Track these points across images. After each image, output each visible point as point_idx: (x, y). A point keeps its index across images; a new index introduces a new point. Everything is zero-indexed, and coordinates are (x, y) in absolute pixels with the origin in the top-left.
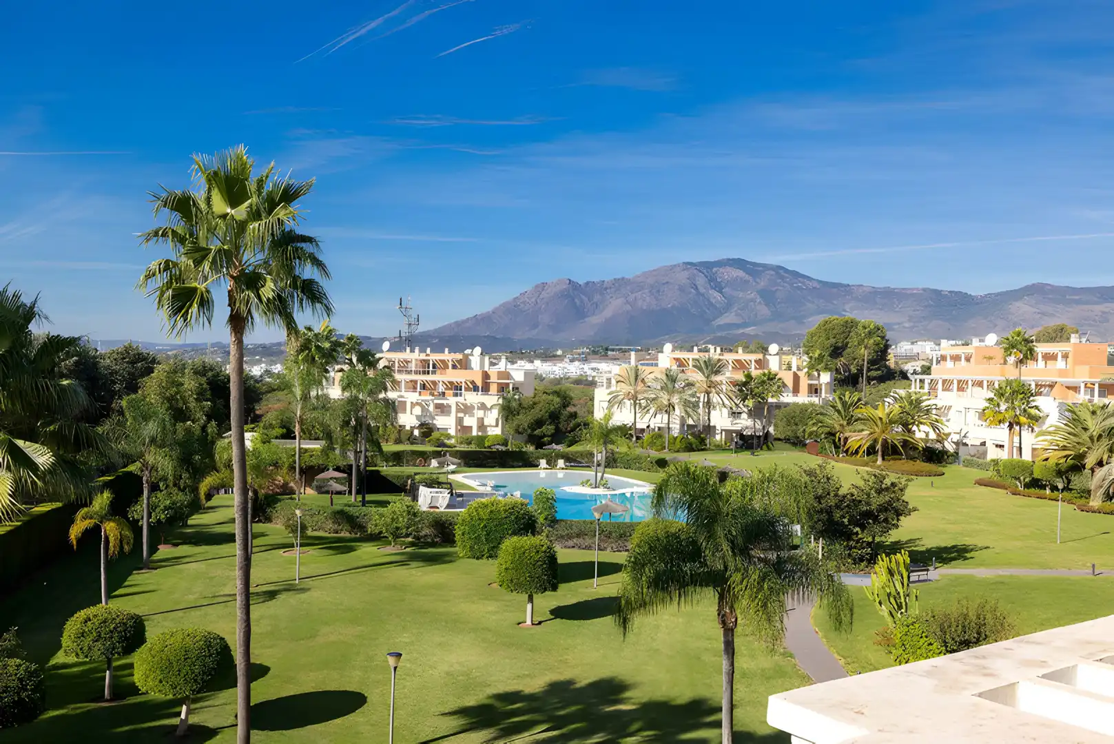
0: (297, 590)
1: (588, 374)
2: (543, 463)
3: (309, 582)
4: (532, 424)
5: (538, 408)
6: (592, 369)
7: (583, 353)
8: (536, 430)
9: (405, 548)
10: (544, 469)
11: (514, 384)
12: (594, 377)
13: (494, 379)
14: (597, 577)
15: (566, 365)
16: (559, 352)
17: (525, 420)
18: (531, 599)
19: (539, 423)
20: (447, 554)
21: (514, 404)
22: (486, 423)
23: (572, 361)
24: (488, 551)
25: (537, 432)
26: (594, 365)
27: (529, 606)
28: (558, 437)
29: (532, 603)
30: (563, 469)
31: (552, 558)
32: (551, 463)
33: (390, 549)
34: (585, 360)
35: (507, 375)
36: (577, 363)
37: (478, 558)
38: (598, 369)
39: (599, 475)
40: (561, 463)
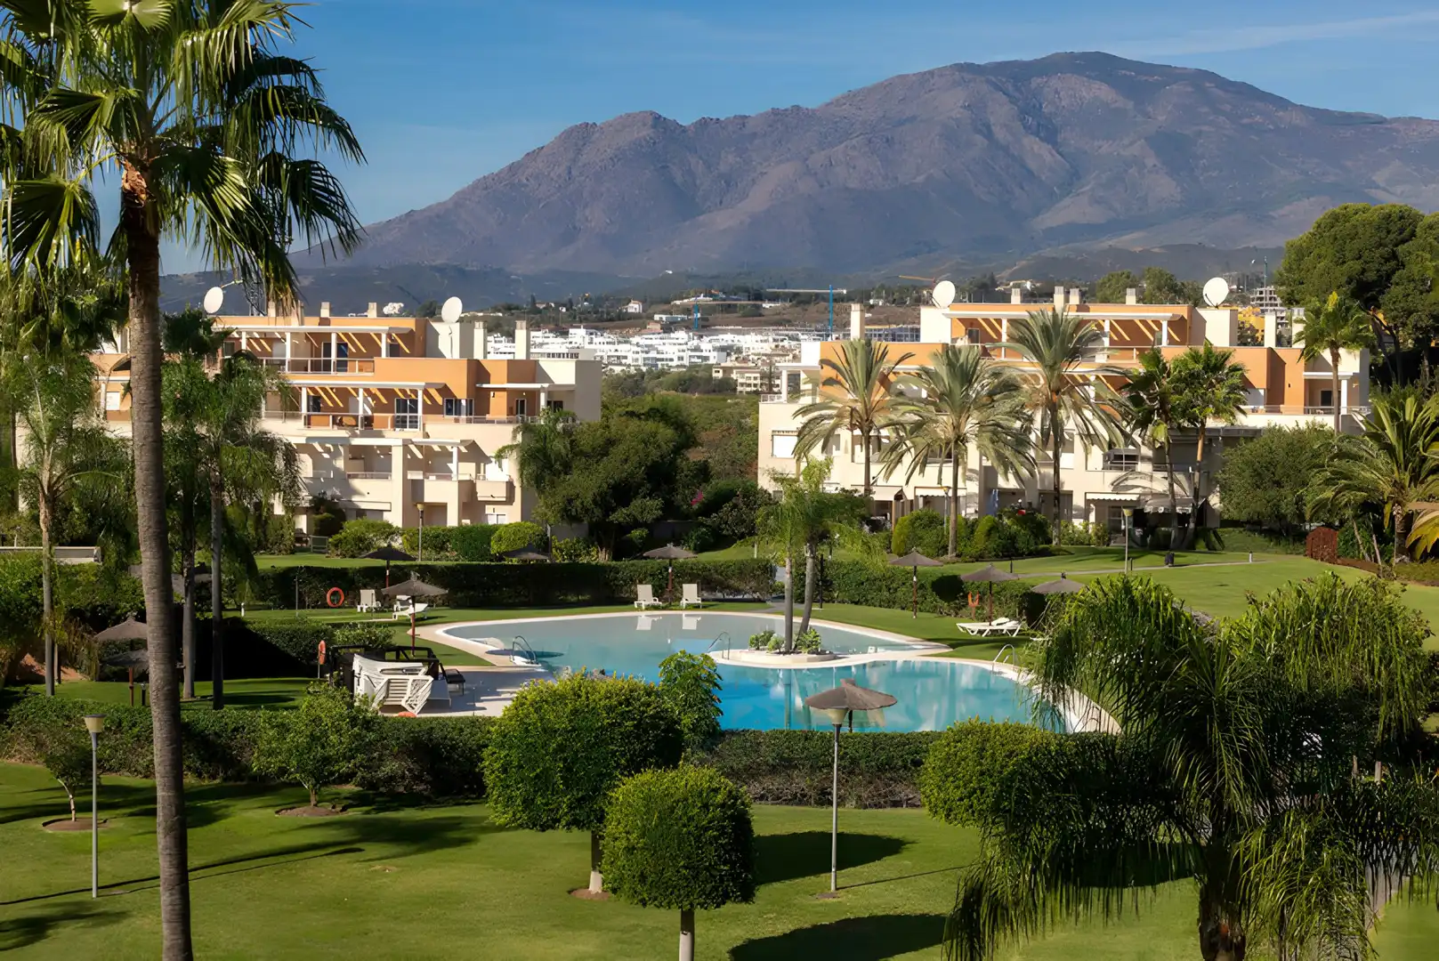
0: (99, 915)
1: (712, 361)
2: (645, 592)
3: (124, 899)
4: (602, 495)
5: (618, 452)
6: (722, 349)
7: (698, 308)
8: (614, 510)
9: (344, 809)
10: (649, 608)
11: (549, 393)
12: (727, 370)
13: (498, 380)
14: (839, 868)
15: (655, 341)
16: (634, 307)
17: (585, 484)
18: (688, 924)
19: (621, 493)
20: (455, 824)
21: (559, 446)
22: (483, 493)
23: (668, 328)
24: (570, 808)
25: (619, 516)
26: (727, 338)
27: (684, 940)
28: (673, 525)
29: (692, 931)
30: (696, 607)
31: (741, 822)
32: (667, 594)
33: (303, 814)
34: (703, 327)
35: (527, 369)
36: (681, 335)
37: (544, 828)
38: (739, 351)
39: (797, 620)
40: (690, 592)
